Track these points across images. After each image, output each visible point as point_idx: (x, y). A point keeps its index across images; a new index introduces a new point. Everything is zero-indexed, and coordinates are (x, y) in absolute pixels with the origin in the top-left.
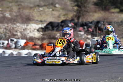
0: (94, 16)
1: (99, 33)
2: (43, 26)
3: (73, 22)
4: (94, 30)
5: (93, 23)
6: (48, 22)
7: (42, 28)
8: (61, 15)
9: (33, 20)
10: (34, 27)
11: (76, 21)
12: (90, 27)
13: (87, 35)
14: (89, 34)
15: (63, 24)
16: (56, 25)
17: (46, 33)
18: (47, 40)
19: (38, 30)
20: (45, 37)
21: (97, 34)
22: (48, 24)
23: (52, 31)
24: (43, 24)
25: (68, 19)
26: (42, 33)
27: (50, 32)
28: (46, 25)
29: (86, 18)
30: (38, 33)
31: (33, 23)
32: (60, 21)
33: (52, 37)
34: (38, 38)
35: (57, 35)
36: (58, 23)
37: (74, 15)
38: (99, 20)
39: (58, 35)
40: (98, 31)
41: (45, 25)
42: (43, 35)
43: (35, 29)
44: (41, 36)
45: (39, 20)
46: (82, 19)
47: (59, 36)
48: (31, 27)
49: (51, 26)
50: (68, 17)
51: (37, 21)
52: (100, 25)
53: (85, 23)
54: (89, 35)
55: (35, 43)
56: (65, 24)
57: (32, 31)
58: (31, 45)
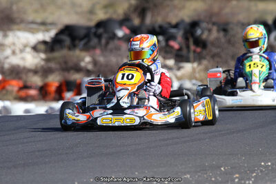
0: (183, 7)
1: (195, 51)
2: (48, 36)
3: (127, 23)
4: (184, 47)
5: (181, 26)
6: (60, 27)
7: (44, 42)
8: (98, 7)
9: (22, 21)
10: (23, 41)
11: (136, 21)
12: (173, 37)
13: (165, 58)
14: (169, 56)
15: (101, 30)
16: (82, 33)
17: (57, 54)
18: (57, 73)
19: (35, 48)
20: (53, 65)
21: (191, 55)
22: (61, 32)
23: (70, 49)
24: (47, 31)
25: (115, 17)
26: (43, 56)
27: (64, 52)
28: (57, 35)
29: (163, 13)
30: (34, 57)
31: (19, 30)
32: (92, 24)
33: (70, 64)
34: (33, 67)
35: (83, 60)
36: (89, 29)
37: (131, 5)
38: (196, 18)
39: (88, 59)
40: (192, 47)
41: (53, 33)
42: (47, 60)
43: (25, 46)
44: (43, 63)
45: (39, 20)
46: (152, 16)
47: (89, 62)
48: (16, 41)
49: (69, 36)
50: (115, 12)
51: (33, 22)
52: (199, 32)
53: (161, 27)
54: (169, 58)
55: (25, 82)
56: (106, 31)
57: (17, 51)
58: (16, 89)
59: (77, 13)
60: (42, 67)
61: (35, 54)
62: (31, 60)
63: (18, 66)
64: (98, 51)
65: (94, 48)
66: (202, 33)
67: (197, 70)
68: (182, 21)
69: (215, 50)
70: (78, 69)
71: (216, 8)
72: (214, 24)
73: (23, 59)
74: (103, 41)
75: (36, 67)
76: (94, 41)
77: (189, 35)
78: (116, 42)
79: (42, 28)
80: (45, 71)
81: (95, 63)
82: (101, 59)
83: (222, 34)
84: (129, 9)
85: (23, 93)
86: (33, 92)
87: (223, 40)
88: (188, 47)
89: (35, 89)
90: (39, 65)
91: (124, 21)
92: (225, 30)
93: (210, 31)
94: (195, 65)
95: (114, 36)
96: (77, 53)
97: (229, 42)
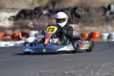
0: (71, 1)
1: (75, 20)
2: (15, 14)
3: (48, 8)
4: (71, 18)
5: (70, 10)
6: (20, 10)
7: (13, 17)
8: (35, 2)
9: (4, 8)
10: (5, 16)
11: (51, 8)
15: (36, 11)
16: (29, 12)
17: (19, 22)
18: (18, 29)
19: (9, 19)
20: (17, 26)
21: (74, 21)
22: (20, 12)
23: (24, 19)
24: (15, 12)
25: (42, 6)
26: (13, 22)
27: (21, 20)
28: (19, 13)
29: (62, 4)
30: (9, 23)
31: (3, 11)
32: (33, 9)
33: (24, 26)
34: (9, 27)
35: (29, 24)
36: (31, 11)
38: (76, 6)
39: (31, 23)
40: (74, 18)
41: (17, 13)
42: (14, 24)
43: (5, 18)
44: (13, 25)
45: (11, 7)
46: (58, 5)
47: (32, 25)
48: (2, 16)
49: (24, 14)
50: (42, 4)
51: (8, 8)
52: (77, 12)
55: (5, 33)
56: (39, 12)
57: (2, 20)
58: (2, 36)
59: (27, 4)
60: (12, 27)
61: (9, 21)
62: (8, 24)
63: (3, 27)
64: (35, 20)
65: (34, 19)
66: (79, 12)
67: (76, 27)
68: (70, 7)
69: (84, 19)
70: (27, 27)
71: (84, 2)
72: (83, 8)
73: (5, 24)
74: (38, 16)
75: (10, 27)
76: (34, 16)
77: (73, 13)
78: (43, 16)
79: (12, 10)
80: (13, 29)
81: (34, 25)
82: (37, 23)
83: (86, 12)
84: (48, 2)
85: (4, 38)
86: (9, 37)
87: (87, 15)
88: (73, 18)
89: (10, 36)
90: (11, 26)
91: (46, 8)
92: (88, 11)
93: (81, 11)
94: (76, 25)
95: (42, 14)
96: (27, 21)
97: (90, 15)
